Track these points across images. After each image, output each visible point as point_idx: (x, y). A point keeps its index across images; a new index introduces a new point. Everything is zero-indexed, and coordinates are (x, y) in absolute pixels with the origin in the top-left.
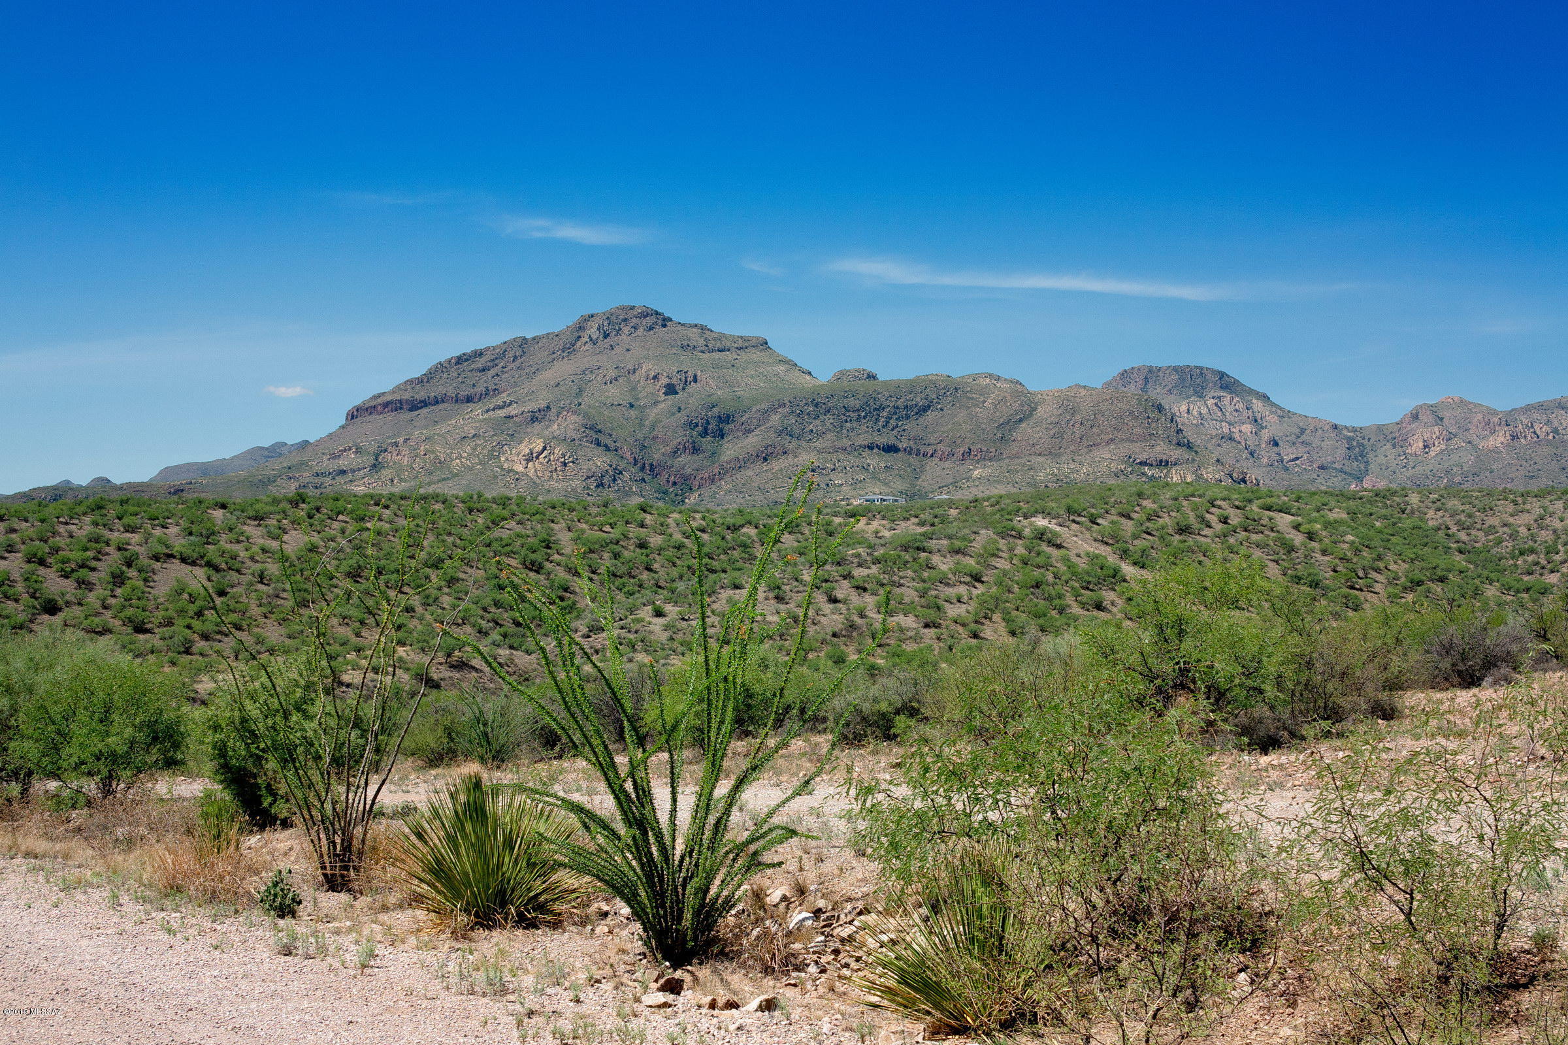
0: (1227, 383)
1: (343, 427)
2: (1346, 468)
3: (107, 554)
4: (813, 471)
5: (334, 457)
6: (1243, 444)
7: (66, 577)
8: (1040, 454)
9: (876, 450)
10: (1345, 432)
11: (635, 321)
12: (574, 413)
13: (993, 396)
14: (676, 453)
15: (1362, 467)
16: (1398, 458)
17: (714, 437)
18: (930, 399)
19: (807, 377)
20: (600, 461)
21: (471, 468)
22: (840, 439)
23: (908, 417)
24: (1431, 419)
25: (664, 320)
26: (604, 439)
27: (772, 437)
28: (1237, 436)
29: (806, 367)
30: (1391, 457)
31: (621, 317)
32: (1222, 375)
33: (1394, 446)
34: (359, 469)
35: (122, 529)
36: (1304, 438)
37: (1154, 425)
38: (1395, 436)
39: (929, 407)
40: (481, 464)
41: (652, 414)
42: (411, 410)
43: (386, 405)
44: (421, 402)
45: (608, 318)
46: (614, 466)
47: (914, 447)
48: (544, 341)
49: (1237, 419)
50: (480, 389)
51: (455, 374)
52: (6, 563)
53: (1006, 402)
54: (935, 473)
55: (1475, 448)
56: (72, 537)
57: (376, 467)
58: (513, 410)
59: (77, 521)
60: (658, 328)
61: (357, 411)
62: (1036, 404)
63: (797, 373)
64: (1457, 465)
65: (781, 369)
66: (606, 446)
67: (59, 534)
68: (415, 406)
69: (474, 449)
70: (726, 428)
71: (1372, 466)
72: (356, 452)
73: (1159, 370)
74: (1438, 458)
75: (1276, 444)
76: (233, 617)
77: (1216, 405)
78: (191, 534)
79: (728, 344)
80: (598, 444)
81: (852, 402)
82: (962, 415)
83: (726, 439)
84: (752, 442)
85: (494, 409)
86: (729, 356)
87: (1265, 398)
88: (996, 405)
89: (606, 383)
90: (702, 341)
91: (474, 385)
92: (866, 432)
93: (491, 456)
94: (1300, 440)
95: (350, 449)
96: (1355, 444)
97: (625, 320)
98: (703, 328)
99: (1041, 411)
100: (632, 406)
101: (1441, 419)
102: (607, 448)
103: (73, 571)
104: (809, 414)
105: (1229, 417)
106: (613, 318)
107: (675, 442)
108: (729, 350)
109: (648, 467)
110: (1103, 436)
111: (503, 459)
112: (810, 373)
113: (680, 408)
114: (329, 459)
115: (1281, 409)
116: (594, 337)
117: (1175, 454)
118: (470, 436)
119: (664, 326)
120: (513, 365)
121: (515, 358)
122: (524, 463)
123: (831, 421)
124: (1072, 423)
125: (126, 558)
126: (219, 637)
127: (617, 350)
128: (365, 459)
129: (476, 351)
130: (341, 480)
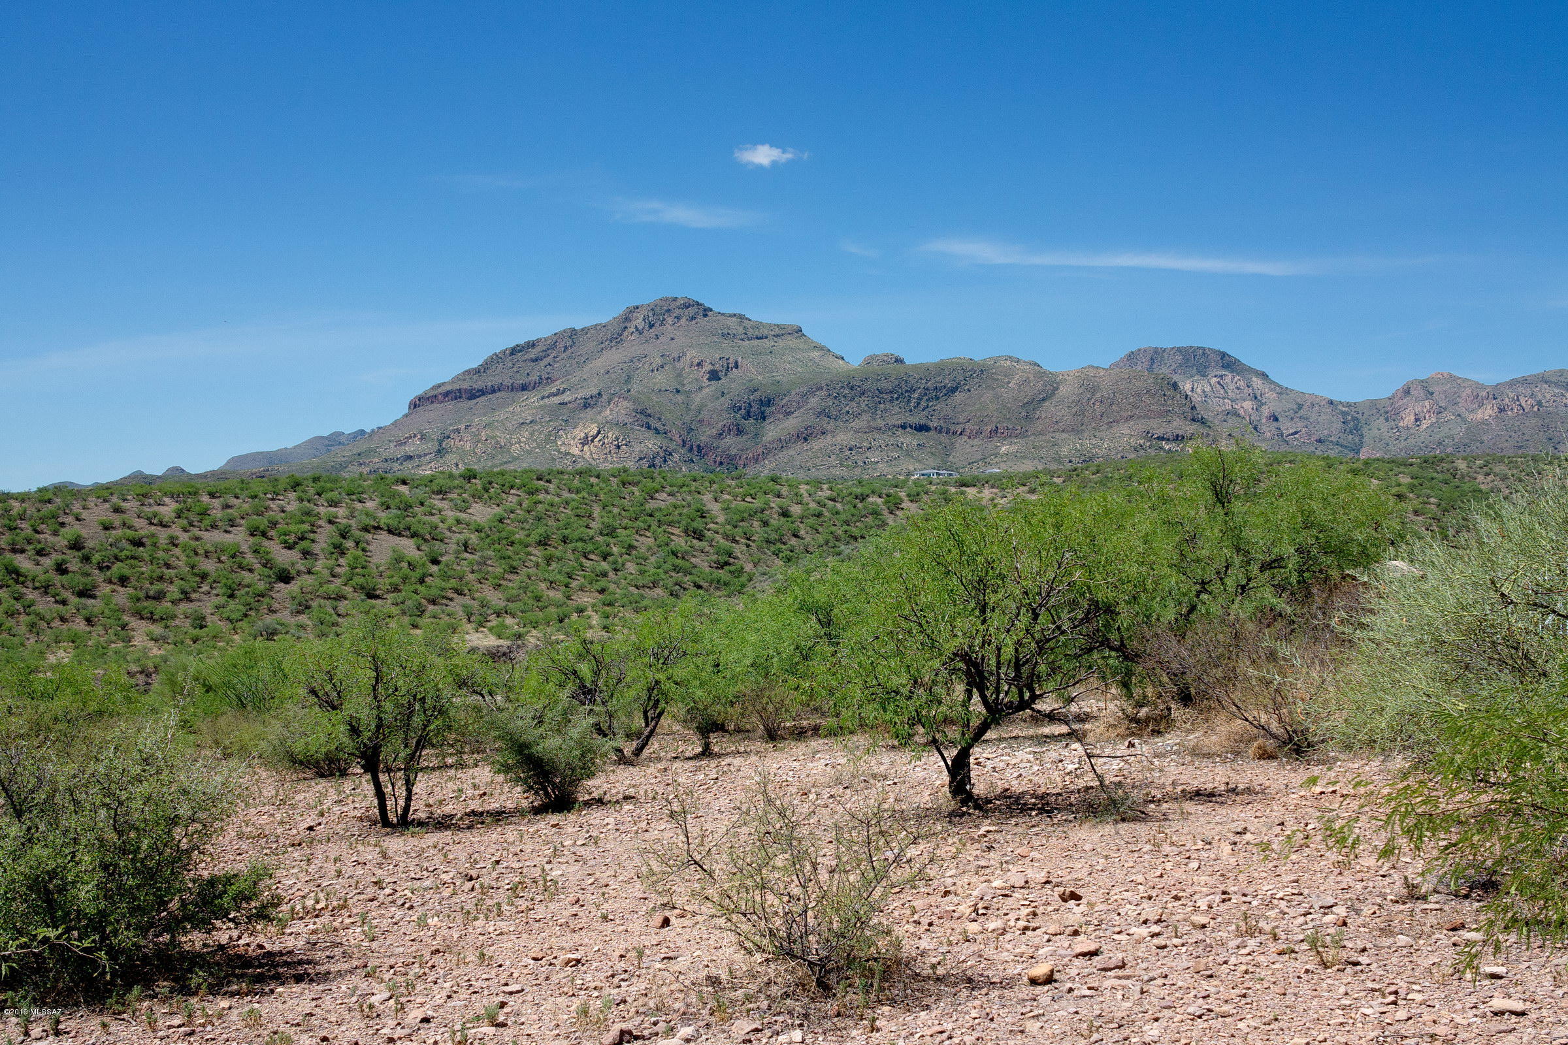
0: (1228, 363)
1: (406, 416)
2: (1341, 441)
3: (320, 527)
4: (851, 449)
5: (400, 444)
6: (1248, 419)
7: (290, 548)
8: (1063, 431)
9: (908, 429)
10: (1340, 407)
11: (677, 312)
12: (625, 399)
13: (1017, 377)
14: (721, 434)
15: (1357, 439)
16: (1391, 431)
17: (757, 419)
18: (957, 381)
19: (841, 362)
20: (651, 444)
21: (530, 452)
22: (875, 420)
23: (937, 398)
24: (1422, 394)
25: (705, 310)
26: (654, 423)
27: (811, 419)
28: (1242, 412)
29: (839, 353)
30: (1384, 430)
31: (665, 308)
32: (1224, 355)
33: (1387, 420)
34: (425, 455)
35: (326, 504)
36: (1301, 413)
37: (1169, 402)
38: (1388, 411)
39: (957, 388)
40: (539, 448)
41: (698, 398)
42: (470, 399)
43: (446, 394)
44: (479, 391)
45: (652, 309)
46: (664, 448)
47: (944, 426)
48: (593, 331)
49: (1238, 396)
50: (534, 377)
51: (510, 364)
52: (231, 536)
53: (1029, 382)
54: (965, 450)
55: (1464, 420)
56: (283, 511)
57: (440, 452)
58: (567, 397)
59: (281, 497)
60: (700, 319)
61: (419, 400)
62: (1058, 384)
63: (831, 358)
64: (1447, 437)
65: (816, 354)
66: (656, 429)
67: (271, 509)
68: (473, 395)
69: (532, 434)
70: (768, 410)
71: (1366, 439)
72: (421, 439)
73: (1164, 350)
74: (1429, 431)
75: (1276, 419)
76: (453, 583)
77: (1219, 383)
78: (388, 507)
79: (766, 332)
80: (649, 427)
81: (884, 385)
82: (989, 395)
83: (767, 421)
84: (792, 424)
85: (548, 397)
86: (767, 343)
87: (1264, 376)
88: (1020, 386)
89: (653, 371)
90: (741, 330)
91: (528, 374)
92: (899, 413)
93: (548, 440)
94: (1298, 415)
95: (415, 436)
96: (1350, 418)
97: (668, 311)
98: (742, 317)
99: (1063, 391)
100: (678, 391)
101: (1432, 394)
102: (657, 431)
103: (295, 543)
104: (844, 396)
105: (1231, 395)
106: (657, 309)
107: (720, 425)
108: (766, 338)
109: (695, 449)
110: (1122, 413)
111: (559, 443)
112: (843, 358)
113: (723, 393)
114: (396, 446)
115: (1279, 386)
116: (640, 328)
117: (1190, 428)
118: (528, 421)
119: (705, 316)
120: (564, 355)
121: (566, 348)
122: (580, 446)
123: (866, 403)
124: (1093, 401)
125: (340, 530)
126: (444, 601)
127: (662, 339)
128: (429, 445)
129: (529, 342)
130: (409, 465)
